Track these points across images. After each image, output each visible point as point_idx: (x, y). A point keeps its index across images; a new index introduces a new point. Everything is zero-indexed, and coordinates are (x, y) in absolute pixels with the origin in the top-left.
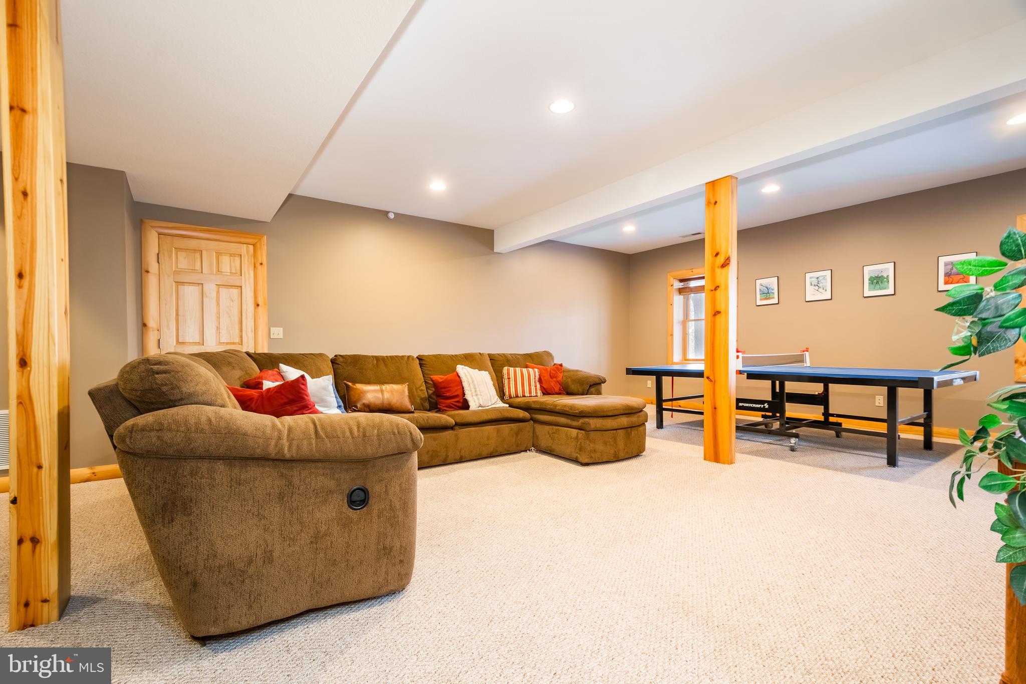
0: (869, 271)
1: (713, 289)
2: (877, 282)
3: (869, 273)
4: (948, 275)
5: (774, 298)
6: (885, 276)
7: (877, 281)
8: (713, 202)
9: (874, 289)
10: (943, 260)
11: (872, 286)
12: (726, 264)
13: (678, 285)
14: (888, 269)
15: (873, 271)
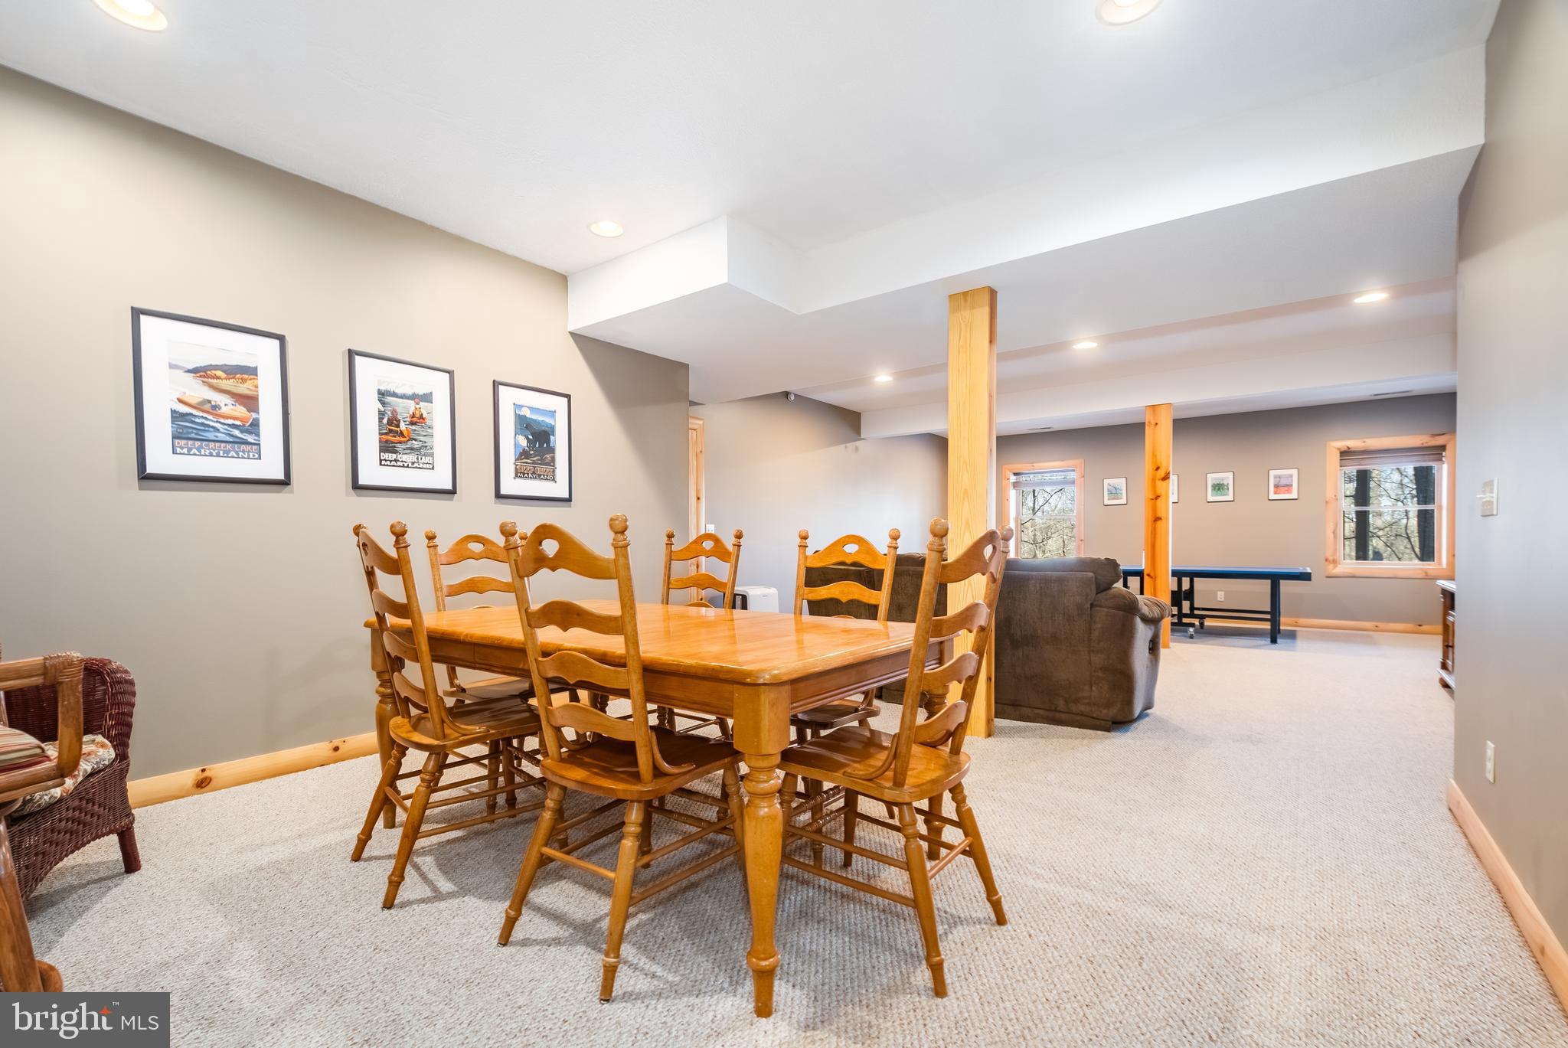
0: (1212, 478)
1: (1154, 498)
2: (1219, 489)
3: (1212, 481)
4: (1276, 486)
5: (1121, 498)
6: (1226, 483)
7: (1219, 487)
8: (1154, 423)
9: (1217, 495)
10: (1272, 473)
11: (1214, 492)
12: (1166, 478)
13: (1013, 479)
14: (1227, 478)
15: (1215, 479)
